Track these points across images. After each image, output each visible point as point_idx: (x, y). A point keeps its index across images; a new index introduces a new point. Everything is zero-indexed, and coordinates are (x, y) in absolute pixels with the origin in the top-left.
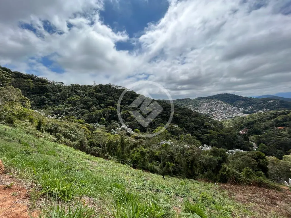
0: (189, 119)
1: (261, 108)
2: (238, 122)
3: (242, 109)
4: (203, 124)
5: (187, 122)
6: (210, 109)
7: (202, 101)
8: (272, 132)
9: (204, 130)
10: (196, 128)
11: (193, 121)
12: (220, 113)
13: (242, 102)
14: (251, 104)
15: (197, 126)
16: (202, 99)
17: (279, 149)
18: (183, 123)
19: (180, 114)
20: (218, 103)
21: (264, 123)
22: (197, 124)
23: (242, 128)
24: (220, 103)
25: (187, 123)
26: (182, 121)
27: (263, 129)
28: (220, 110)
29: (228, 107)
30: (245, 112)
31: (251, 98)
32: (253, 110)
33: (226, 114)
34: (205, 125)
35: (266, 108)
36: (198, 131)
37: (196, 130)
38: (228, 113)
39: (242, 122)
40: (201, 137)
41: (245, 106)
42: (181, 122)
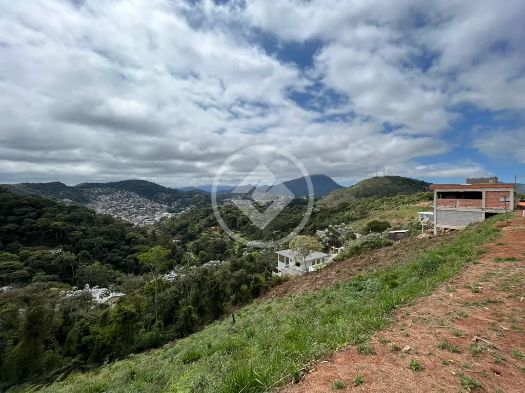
0: (90, 230)
1: (187, 205)
2: (168, 227)
3: (165, 207)
4: (123, 237)
5: (85, 237)
6: (113, 207)
7: (96, 191)
8: (206, 234)
9: (127, 247)
10: (110, 247)
11: (101, 234)
12: (133, 213)
13: (165, 196)
14: (176, 198)
15: (112, 242)
16: (96, 187)
17: (218, 253)
18: (77, 240)
19: (64, 221)
20: (128, 197)
21: (198, 224)
22: (111, 239)
23: (174, 234)
24: (133, 196)
25: (87, 240)
26: (72, 236)
27: (198, 232)
28: (134, 208)
29: (146, 203)
30: (169, 211)
31: (176, 190)
32: (178, 207)
33: (143, 215)
34: (127, 237)
35: (192, 204)
36: (114, 252)
37: (110, 251)
38: (146, 213)
39: (173, 226)
40: (123, 263)
41: (169, 201)
42: (70, 239)
